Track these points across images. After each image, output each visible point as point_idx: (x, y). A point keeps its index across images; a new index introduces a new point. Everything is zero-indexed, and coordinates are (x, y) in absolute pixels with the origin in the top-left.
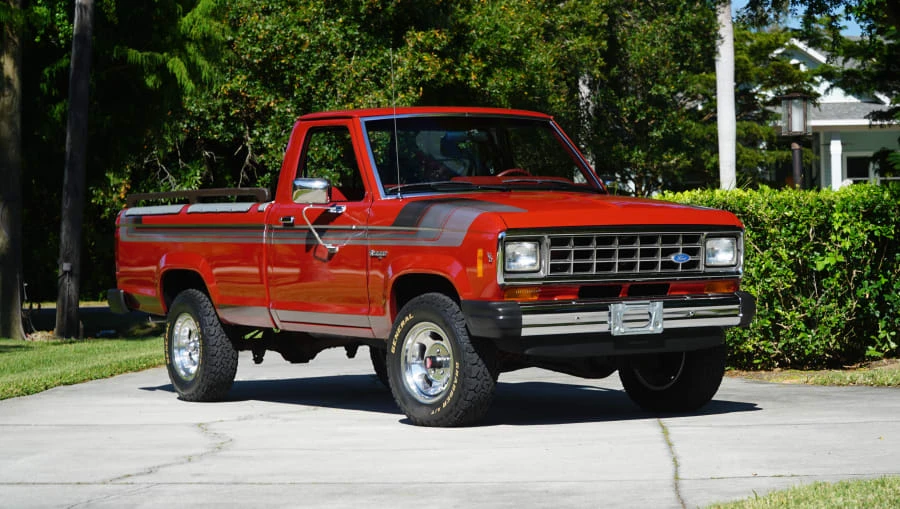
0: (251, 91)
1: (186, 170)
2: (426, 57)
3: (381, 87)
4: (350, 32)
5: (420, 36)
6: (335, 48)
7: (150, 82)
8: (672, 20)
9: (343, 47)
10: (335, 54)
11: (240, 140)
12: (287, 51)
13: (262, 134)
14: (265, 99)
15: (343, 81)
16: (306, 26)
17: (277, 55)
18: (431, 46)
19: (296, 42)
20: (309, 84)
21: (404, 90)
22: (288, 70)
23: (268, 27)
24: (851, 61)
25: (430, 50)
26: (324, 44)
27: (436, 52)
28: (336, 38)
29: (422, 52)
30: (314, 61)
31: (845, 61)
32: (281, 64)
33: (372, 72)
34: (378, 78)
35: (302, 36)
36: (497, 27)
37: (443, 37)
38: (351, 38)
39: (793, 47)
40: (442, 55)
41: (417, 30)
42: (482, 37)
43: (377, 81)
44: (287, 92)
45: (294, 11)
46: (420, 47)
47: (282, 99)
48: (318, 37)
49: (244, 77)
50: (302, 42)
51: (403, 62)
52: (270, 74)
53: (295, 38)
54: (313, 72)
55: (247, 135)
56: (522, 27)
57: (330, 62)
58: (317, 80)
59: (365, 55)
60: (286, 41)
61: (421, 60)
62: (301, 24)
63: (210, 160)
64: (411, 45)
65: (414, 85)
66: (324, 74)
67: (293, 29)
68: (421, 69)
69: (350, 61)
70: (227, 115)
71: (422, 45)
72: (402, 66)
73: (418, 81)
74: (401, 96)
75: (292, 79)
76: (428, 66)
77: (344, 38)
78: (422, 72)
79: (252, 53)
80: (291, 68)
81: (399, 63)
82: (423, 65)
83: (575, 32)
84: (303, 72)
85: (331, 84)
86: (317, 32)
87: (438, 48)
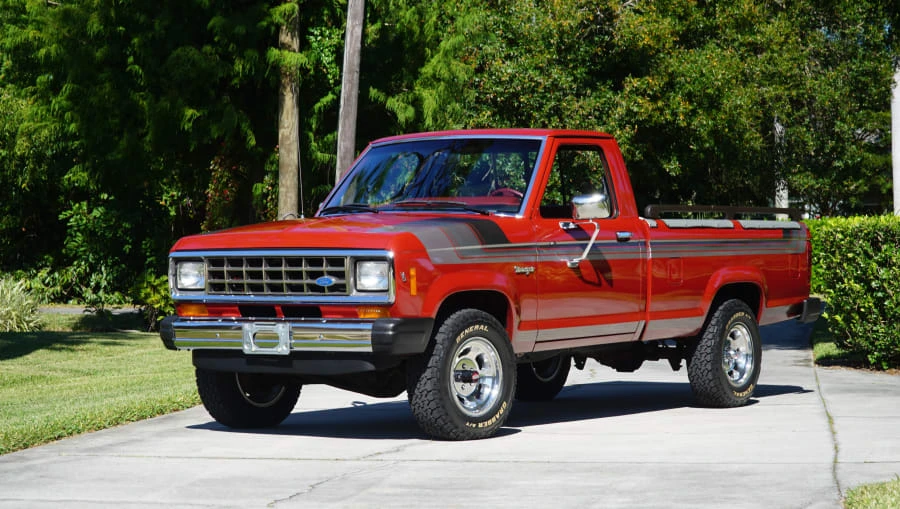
0: (495, 125)
2: (640, 100)
3: (602, 124)
4: (578, 76)
5: (636, 83)
6: (566, 89)
8: (853, 67)
9: (572, 89)
10: (565, 95)
12: (525, 91)
15: (571, 117)
16: (541, 70)
17: (516, 95)
18: (645, 90)
19: (533, 84)
20: (543, 119)
21: (622, 127)
22: (526, 107)
23: (509, 71)
25: (643, 94)
26: (555, 86)
27: (649, 95)
28: (565, 81)
29: (637, 95)
30: (548, 101)
32: (520, 102)
33: (596, 111)
34: (601, 116)
35: (538, 79)
36: (702, 75)
37: (655, 83)
40: (654, 99)
41: (634, 76)
42: (689, 83)
43: (599, 118)
45: (533, 57)
46: (636, 91)
48: (551, 80)
49: (489, 113)
50: (538, 84)
51: (622, 104)
52: (511, 110)
53: (531, 80)
54: (546, 109)
56: (724, 75)
57: (559, 100)
58: (549, 116)
60: (524, 83)
61: (636, 102)
62: (537, 68)
64: (628, 89)
65: (631, 123)
66: (556, 111)
67: (530, 72)
68: (636, 109)
69: (578, 101)
71: (637, 89)
72: (621, 107)
73: (633, 120)
74: (619, 132)
75: (530, 115)
76: (642, 107)
77: (573, 81)
78: (636, 113)
79: (496, 92)
80: (528, 105)
81: (617, 105)
82: (637, 106)
83: (769, 81)
84: (539, 109)
85: (561, 120)
86: (549, 76)
87: (651, 93)
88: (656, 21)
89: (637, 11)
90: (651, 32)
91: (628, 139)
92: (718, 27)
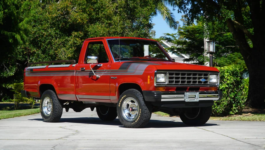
0: (30, 47)
1: (12, 68)
2: (77, 39)
3: (65, 47)
4: (57, 32)
5: (76, 33)
6: (53, 36)
7: (10, 41)
8: (138, 32)
9: (55, 36)
10: (53, 38)
11: (26, 60)
12: (40, 37)
13: (32, 59)
14: (33, 49)
15: (55, 45)
16: (45, 30)
17: (37, 38)
18: (79, 36)
19: (42, 34)
20: (45, 46)
21: (72, 48)
22: (40, 42)
23: (35, 30)
24: (179, 45)
25: (78, 37)
26: (50, 35)
27: (80, 38)
28: (53, 33)
29: (76, 37)
30: (47, 40)
31: (178, 45)
32: (38, 40)
33: (62, 42)
34: (64, 44)
35: (44, 33)
36: (96, 32)
37: (82, 34)
38: (57, 33)
39: (162, 42)
40: (81, 39)
41: (75, 32)
42: (92, 34)
43: (64, 45)
44: (39, 48)
45: (42, 26)
46: (75, 36)
47: (38, 50)
48: (48, 33)
49: (28, 43)
50: (44, 34)
51: (71, 40)
52: (35, 43)
53: (42, 33)
54: (46, 42)
55: (28, 59)
56: (102, 32)
57: (51, 40)
58: (47, 45)
59: (61, 38)
60: (39, 34)
61: (76, 40)
62: (43, 29)
63: (18, 65)
64: (73, 35)
65: (74, 46)
66: (50, 43)
67: (41, 31)
68: (76, 42)
69: (57, 40)
70: (23, 53)
71: (76, 36)
72: (71, 41)
73: (75, 45)
74: (70, 49)
75: (41, 44)
76: (78, 41)
77: (55, 34)
78: (76, 43)
79: (30, 37)
80: (40, 41)
81: (70, 40)
82: (76, 41)
83: (114, 34)
84: (44, 42)
85: (51, 46)
86: (48, 32)
87: (81, 37)
88: (82, 15)
89: (76, 12)
90: (81, 18)
91: (74, 51)
92: (100, 18)
